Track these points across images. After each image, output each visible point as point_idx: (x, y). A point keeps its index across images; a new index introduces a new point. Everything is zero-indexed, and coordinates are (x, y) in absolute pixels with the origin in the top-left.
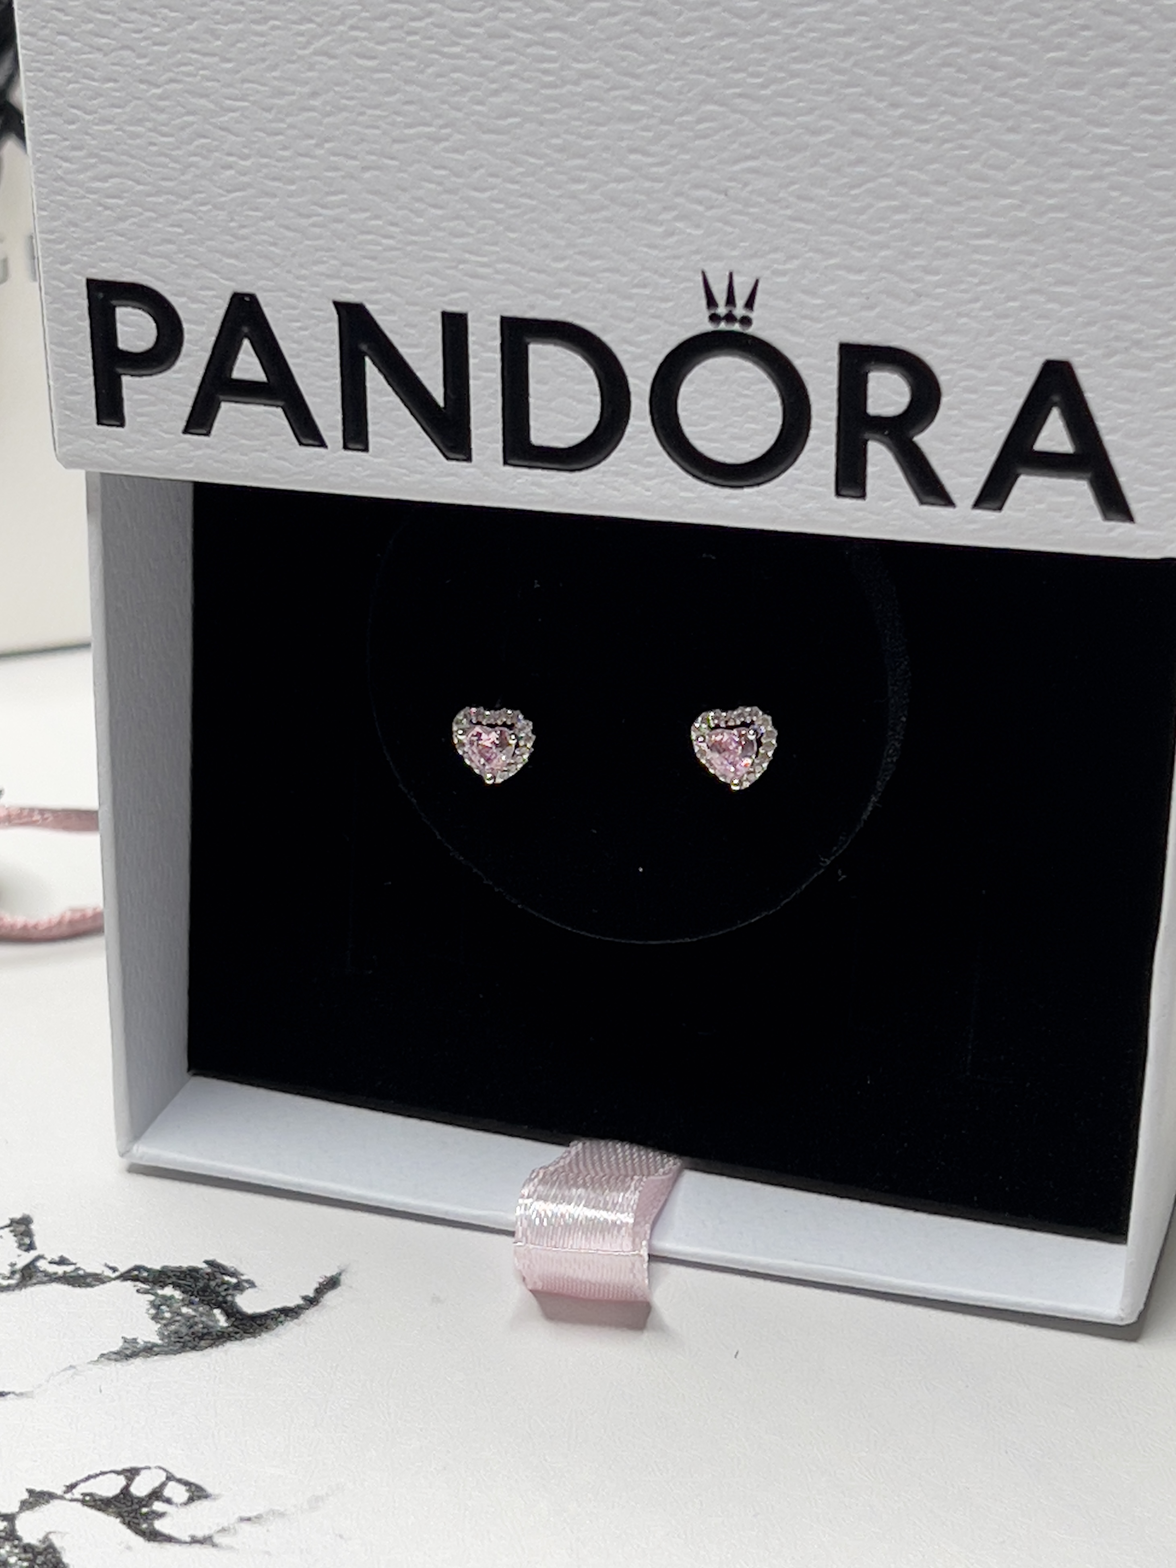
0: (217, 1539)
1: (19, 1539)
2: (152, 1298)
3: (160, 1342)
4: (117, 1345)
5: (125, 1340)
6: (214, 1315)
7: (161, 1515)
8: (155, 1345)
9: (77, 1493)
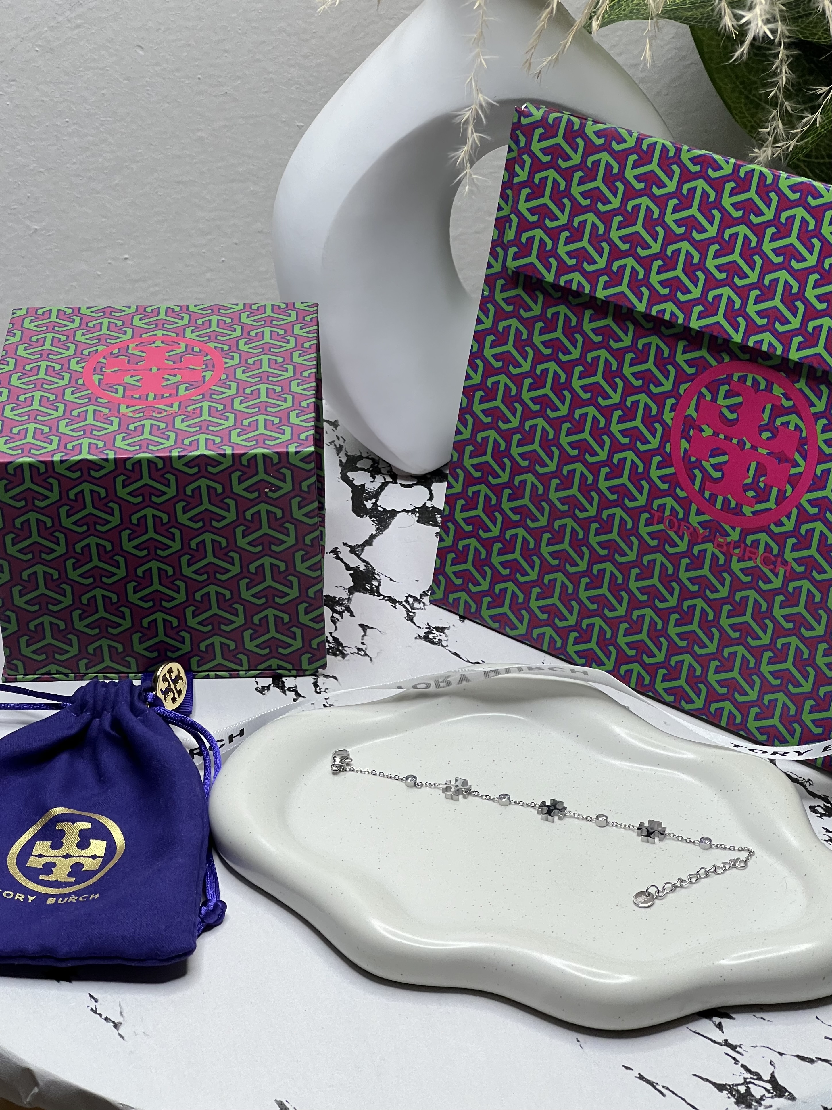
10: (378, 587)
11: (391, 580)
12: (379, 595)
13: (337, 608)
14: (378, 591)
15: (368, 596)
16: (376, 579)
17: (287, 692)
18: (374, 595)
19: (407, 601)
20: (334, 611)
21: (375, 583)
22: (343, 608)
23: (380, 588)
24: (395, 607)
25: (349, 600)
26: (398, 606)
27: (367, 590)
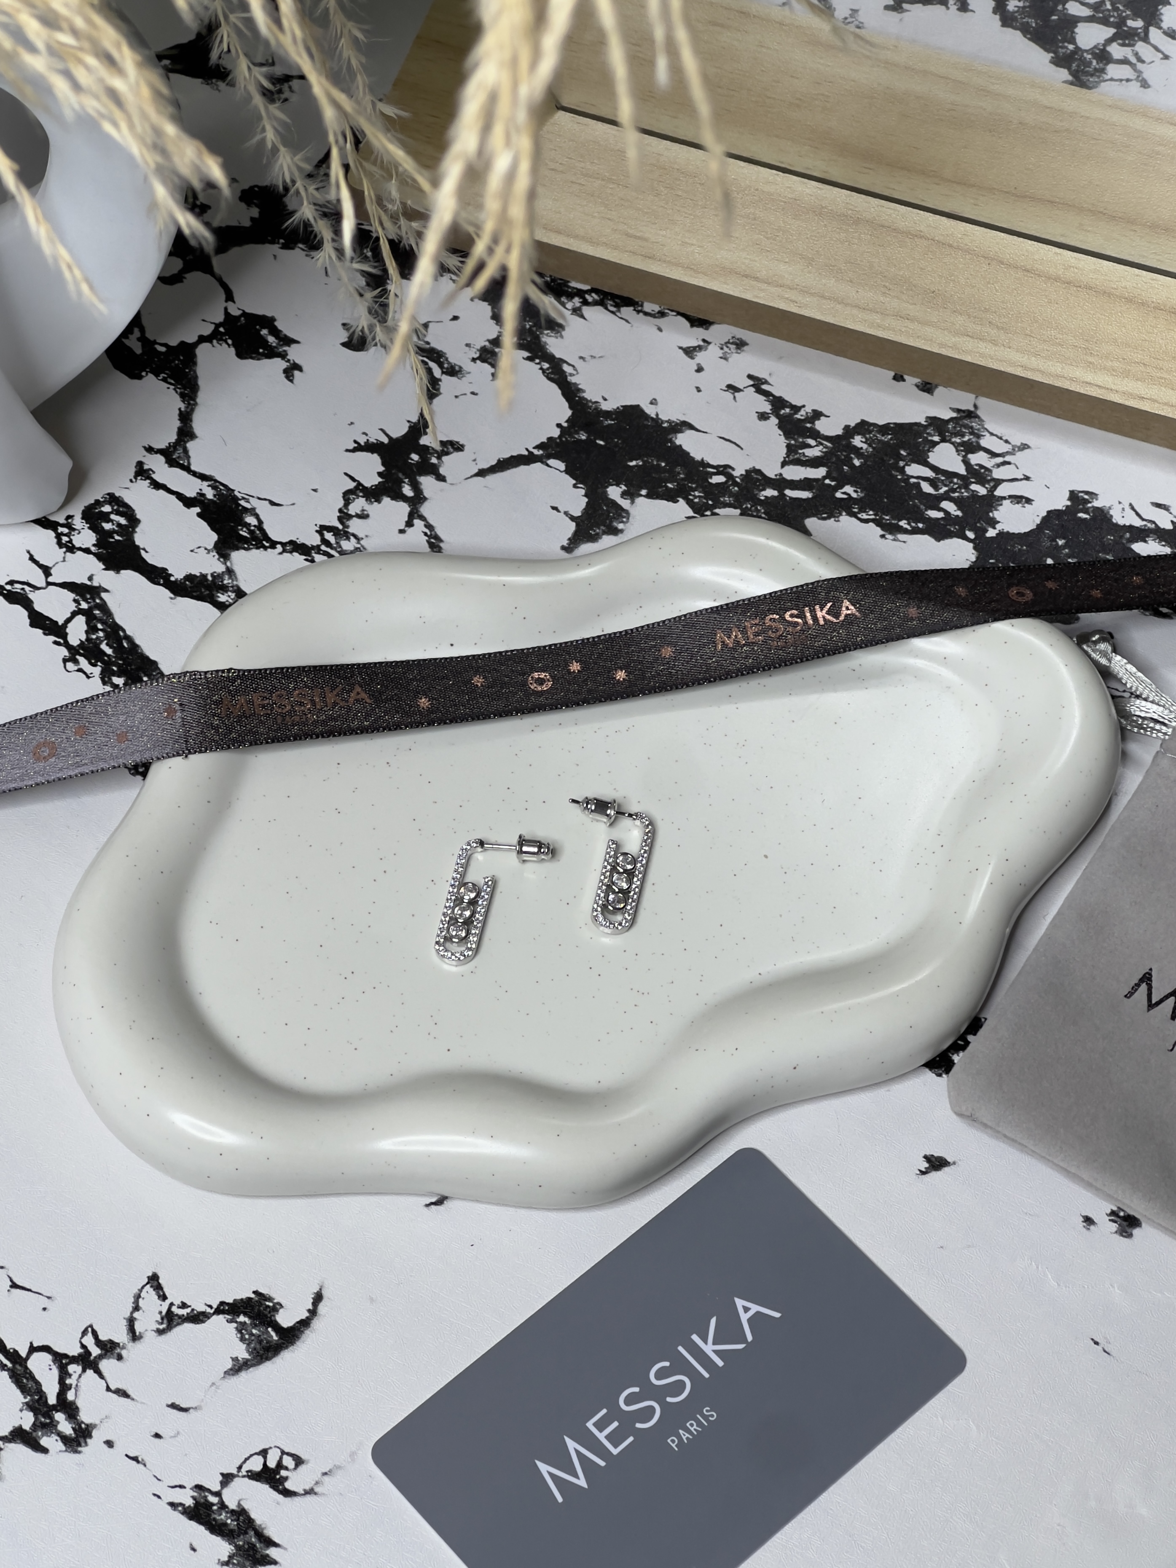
0: (316, 1489)
1: (227, 1507)
2: (235, 1325)
3: (250, 1357)
4: (229, 1365)
5: (233, 1359)
6: (269, 1332)
7: (286, 1478)
8: (247, 1360)
9: (243, 1472)
10: (260, 528)
11: (273, 503)
12: (273, 544)
13: (222, 598)
14: (268, 539)
15: (255, 553)
16: (246, 510)
18: (265, 548)
19: (326, 542)
20: (221, 606)
21: (251, 520)
22: (233, 595)
23: (266, 526)
24: (312, 562)
25: (230, 572)
26: (318, 558)
27: (246, 540)
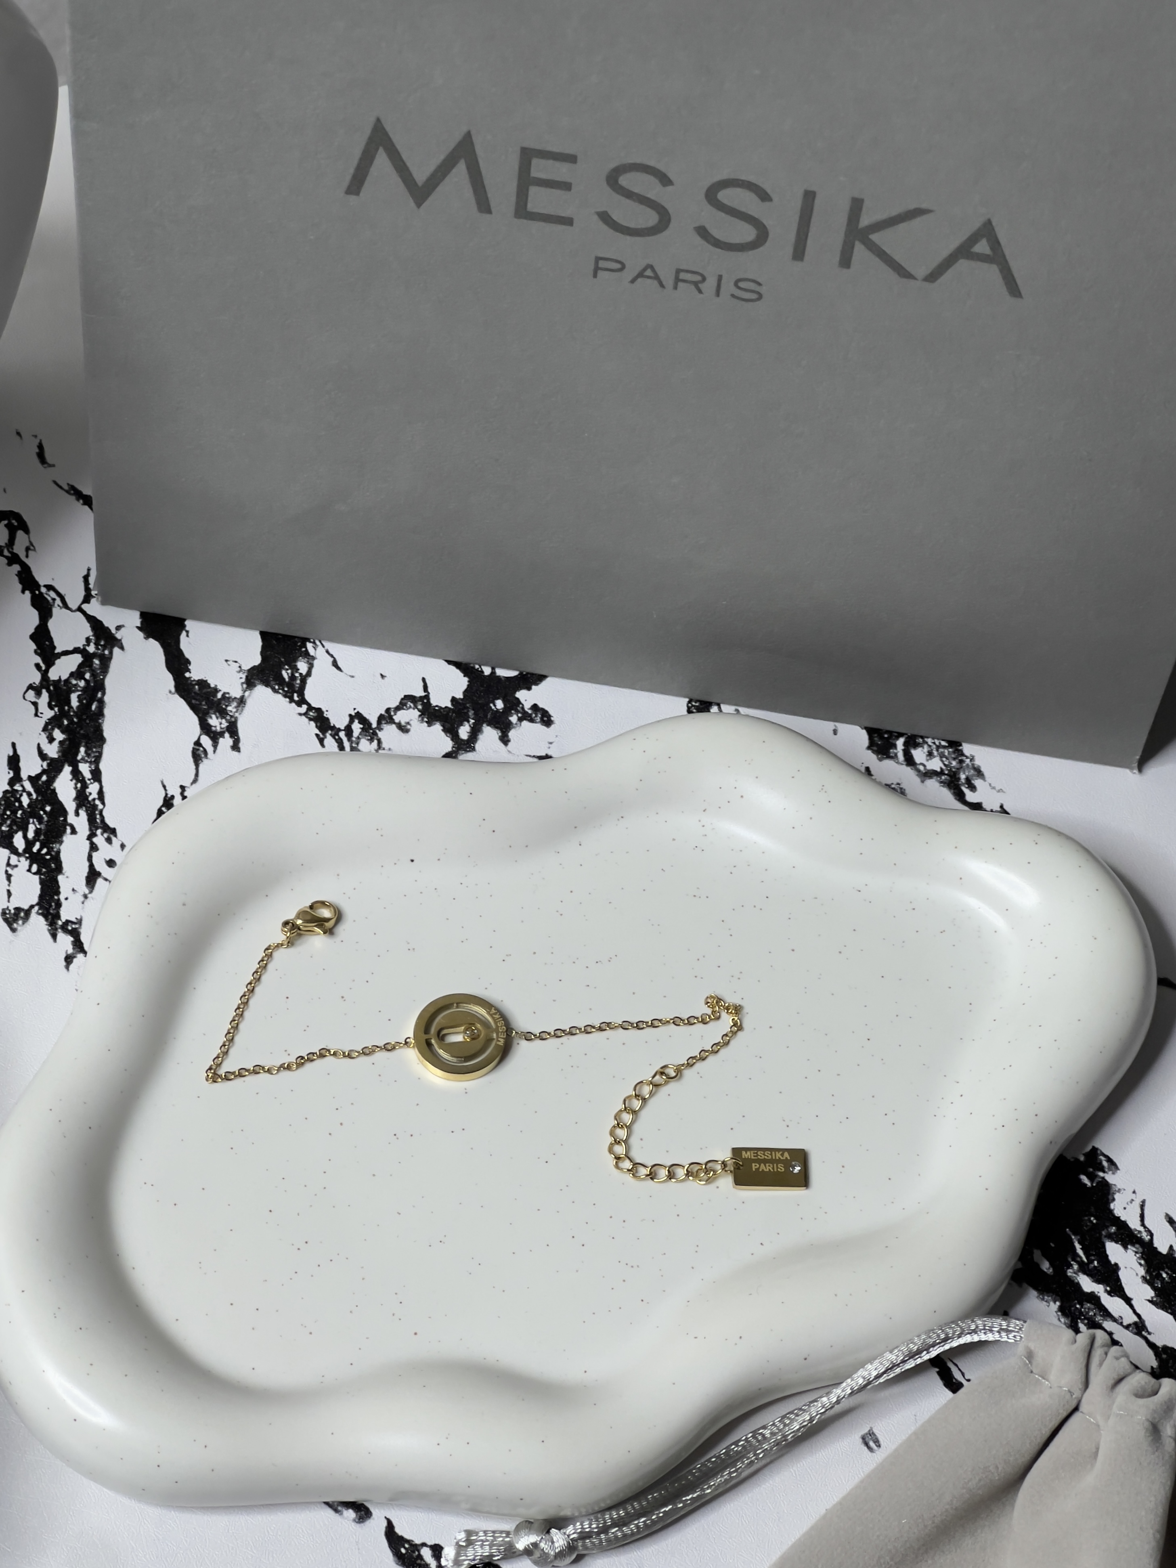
10: (304, 679)
11: (335, 664)
12: (302, 701)
13: (215, 721)
14: (301, 693)
15: (280, 700)
16: (307, 654)
17: (61, 935)
18: (292, 700)
19: (349, 730)
20: (206, 728)
21: (302, 666)
22: (225, 724)
23: (310, 681)
24: (321, 741)
25: (242, 701)
26: (329, 741)
27: (280, 681)
